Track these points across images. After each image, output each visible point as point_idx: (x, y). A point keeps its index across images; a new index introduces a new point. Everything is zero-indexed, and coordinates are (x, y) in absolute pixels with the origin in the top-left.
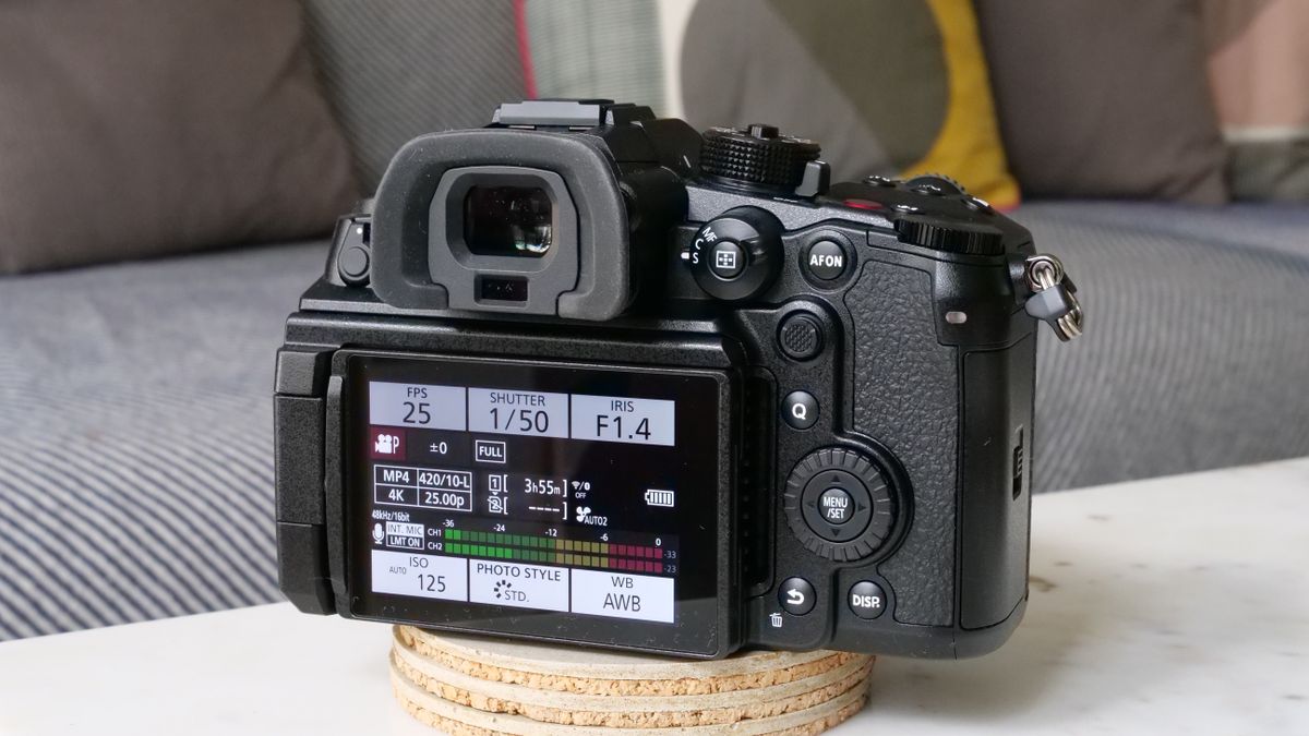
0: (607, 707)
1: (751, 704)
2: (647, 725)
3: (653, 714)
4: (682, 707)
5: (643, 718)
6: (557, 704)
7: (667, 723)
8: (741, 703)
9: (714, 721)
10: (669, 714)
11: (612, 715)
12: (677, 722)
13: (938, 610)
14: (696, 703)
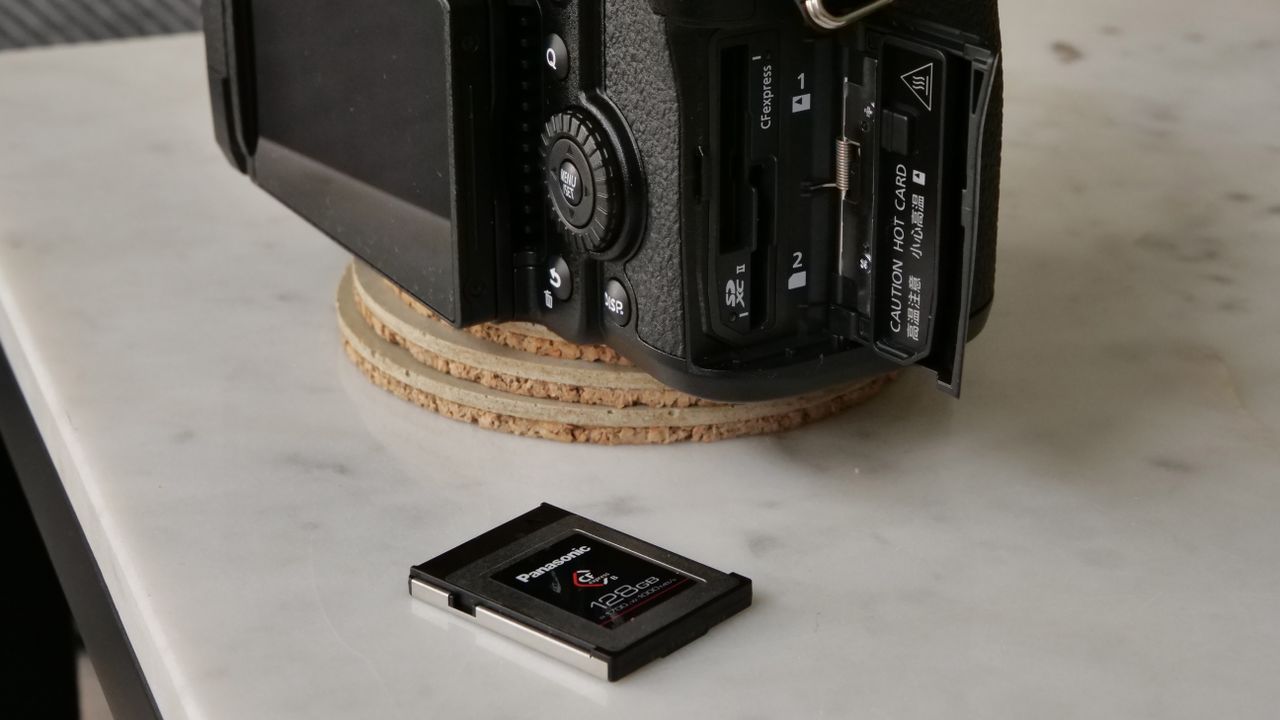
0: (479, 363)
1: (645, 390)
2: (520, 391)
3: (526, 381)
4: (559, 380)
5: (515, 384)
6: (434, 349)
7: (543, 393)
8: (632, 386)
9: (598, 402)
10: (544, 384)
11: (485, 373)
12: (553, 395)
13: (669, 336)
14: (574, 377)
